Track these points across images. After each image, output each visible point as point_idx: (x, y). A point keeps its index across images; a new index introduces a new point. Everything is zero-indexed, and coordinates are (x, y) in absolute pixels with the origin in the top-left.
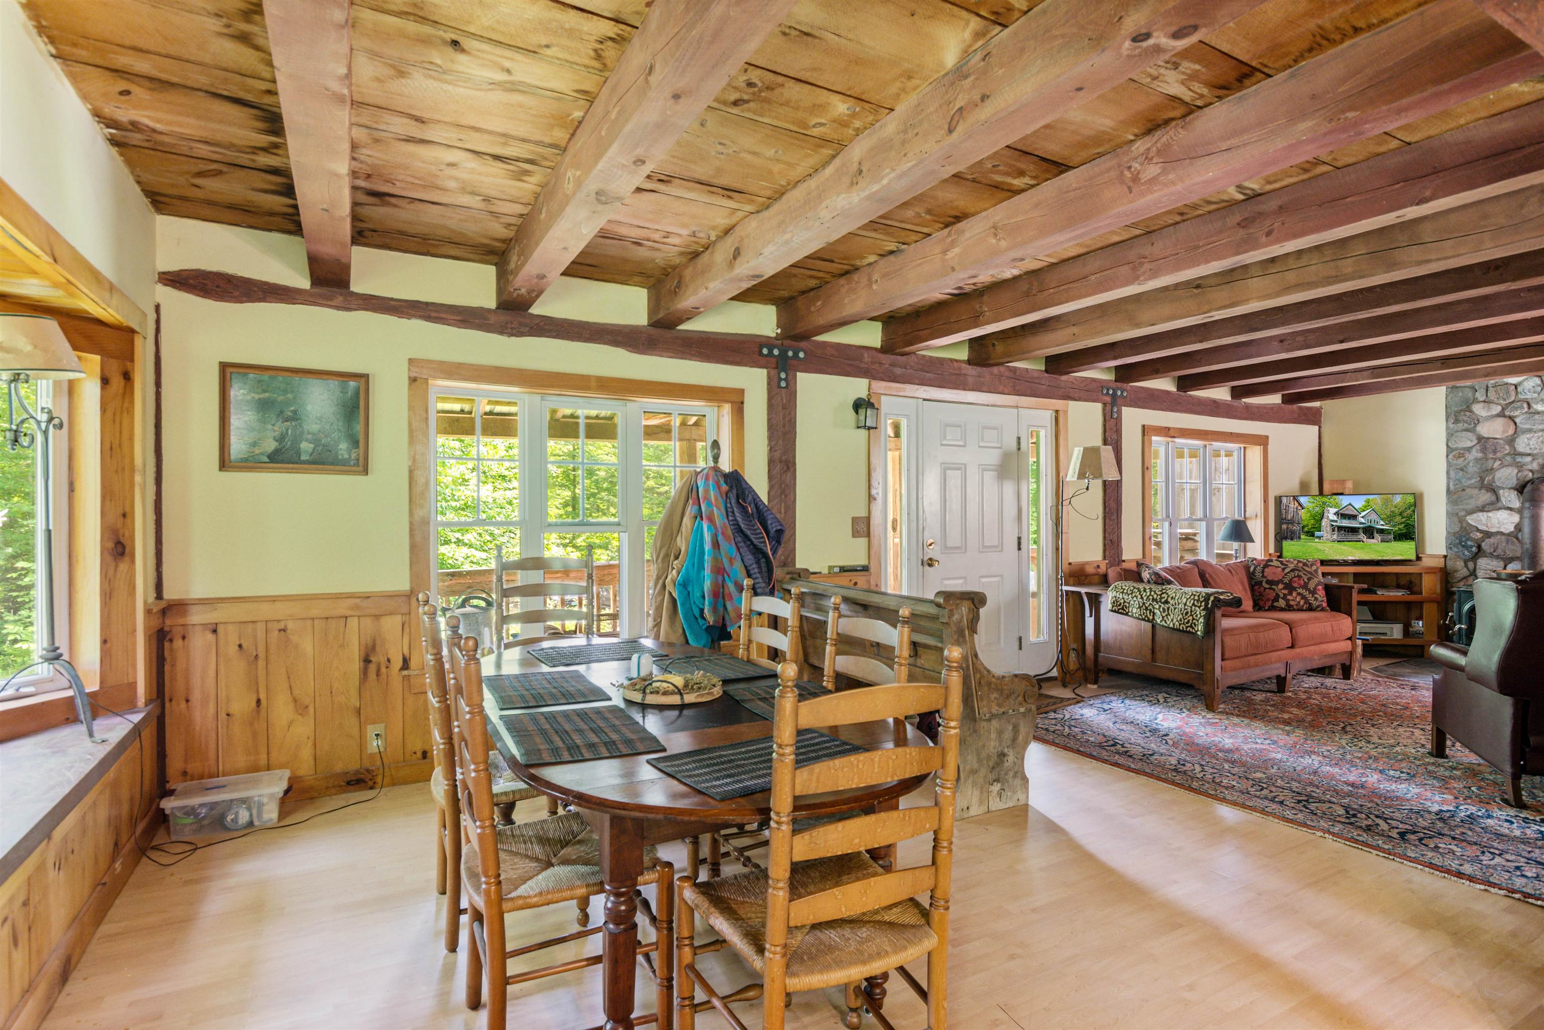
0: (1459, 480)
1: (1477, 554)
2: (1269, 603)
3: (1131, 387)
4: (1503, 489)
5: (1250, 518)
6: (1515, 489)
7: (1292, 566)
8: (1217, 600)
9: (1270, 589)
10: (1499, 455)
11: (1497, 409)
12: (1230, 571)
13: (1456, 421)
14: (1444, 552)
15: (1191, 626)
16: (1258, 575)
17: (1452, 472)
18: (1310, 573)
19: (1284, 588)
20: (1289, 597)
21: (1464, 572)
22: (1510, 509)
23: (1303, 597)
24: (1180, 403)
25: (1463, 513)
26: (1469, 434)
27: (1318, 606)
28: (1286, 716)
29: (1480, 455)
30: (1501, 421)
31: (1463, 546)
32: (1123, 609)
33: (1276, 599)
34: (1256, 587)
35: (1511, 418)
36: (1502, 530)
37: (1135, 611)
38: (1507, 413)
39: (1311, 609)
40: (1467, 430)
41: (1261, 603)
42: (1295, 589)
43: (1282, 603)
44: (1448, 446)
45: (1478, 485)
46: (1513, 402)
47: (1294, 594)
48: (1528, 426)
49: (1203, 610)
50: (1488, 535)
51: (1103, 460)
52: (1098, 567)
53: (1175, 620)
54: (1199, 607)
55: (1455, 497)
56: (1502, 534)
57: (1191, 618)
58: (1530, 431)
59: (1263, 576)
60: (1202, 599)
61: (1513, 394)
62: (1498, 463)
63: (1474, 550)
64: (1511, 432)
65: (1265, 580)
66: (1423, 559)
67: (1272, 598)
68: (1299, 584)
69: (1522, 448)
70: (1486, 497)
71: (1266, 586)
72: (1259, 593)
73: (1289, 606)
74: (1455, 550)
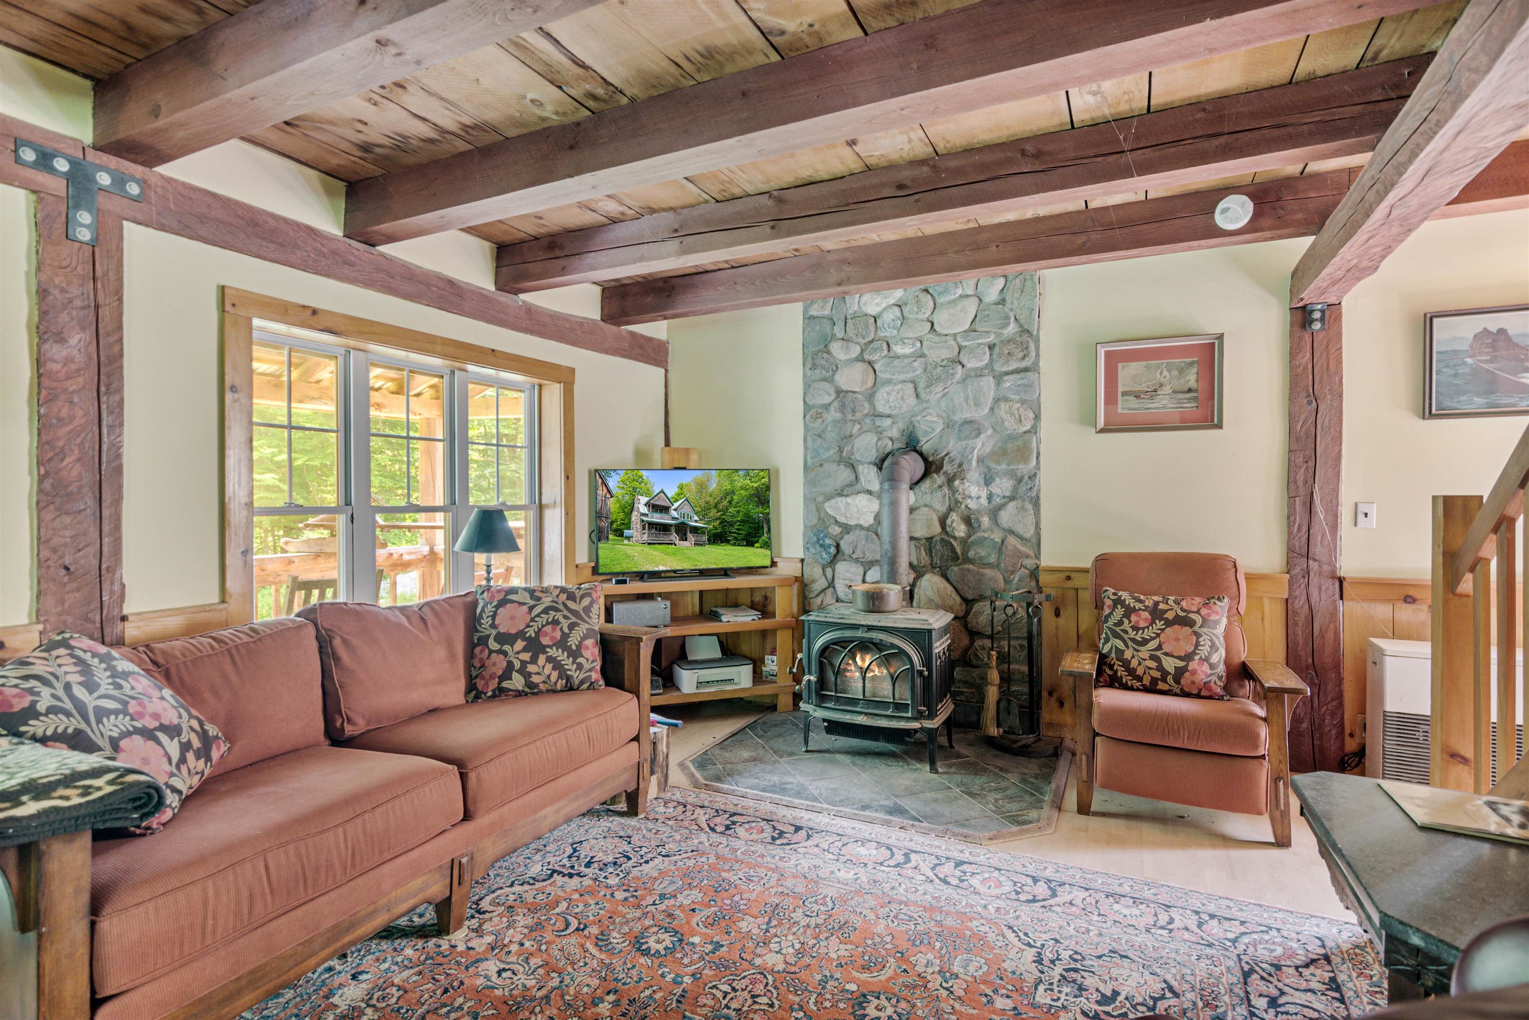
0: (816, 451)
1: (835, 556)
2: (494, 684)
4: (862, 463)
5: (548, 506)
6: (876, 465)
7: (547, 601)
9: (501, 651)
10: (858, 416)
11: (855, 351)
12: (423, 623)
13: (814, 367)
14: (801, 554)
16: (486, 621)
17: (809, 439)
18: (575, 613)
19: (524, 650)
20: (531, 668)
21: (821, 583)
22: (869, 492)
23: (557, 665)
24: (348, 263)
25: (820, 499)
26: (827, 386)
27: (582, 682)
29: (838, 415)
30: (860, 366)
31: (821, 546)
33: (506, 675)
34: (477, 650)
35: (871, 364)
36: (862, 522)
38: (866, 357)
39: (570, 688)
40: (824, 380)
41: (480, 684)
42: (543, 649)
43: (517, 682)
44: (805, 403)
45: (837, 457)
46: (872, 341)
47: (542, 659)
48: (886, 376)
50: (847, 529)
55: (813, 474)
56: (861, 527)
58: (889, 382)
59: (493, 626)
61: (872, 328)
62: (857, 427)
63: (833, 550)
64: (870, 383)
65: (494, 632)
66: (779, 564)
67: (500, 673)
68: (553, 638)
69: (881, 408)
70: (845, 475)
71: (493, 645)
72: (481, 660)
73: (531, 685)
74: (812, 550)
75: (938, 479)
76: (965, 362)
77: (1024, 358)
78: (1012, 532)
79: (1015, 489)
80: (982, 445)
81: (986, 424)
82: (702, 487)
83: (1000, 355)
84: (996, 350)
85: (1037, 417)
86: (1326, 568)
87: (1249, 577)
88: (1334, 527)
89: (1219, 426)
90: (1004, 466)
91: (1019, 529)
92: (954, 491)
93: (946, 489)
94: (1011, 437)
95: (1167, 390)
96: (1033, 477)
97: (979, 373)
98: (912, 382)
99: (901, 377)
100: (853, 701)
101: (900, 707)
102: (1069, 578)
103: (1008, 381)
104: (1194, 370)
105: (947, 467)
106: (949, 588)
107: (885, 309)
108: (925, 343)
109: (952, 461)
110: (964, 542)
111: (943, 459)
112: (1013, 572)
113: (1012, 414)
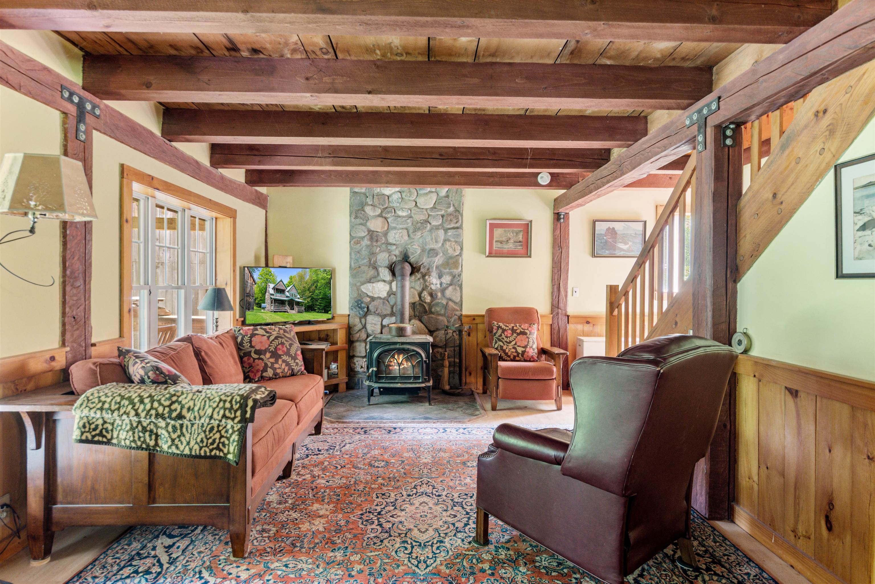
0: (357, 260)
1: (366, 313)
2: (259, 375)
3: (107, 106)
4: (381, 267)
6: (388, 268)
7: (275, 333)
9: (259, 359)
10: (379, 243)
11: (378, 211)
12: (221, 344)
13: (356, 217)
14: (347, 313)
15: (218, 448)
16: (247, 345)
17: (353, 254)
18: (290, 339)
19: (271, 357)
20: (276, 366)
21: (359, 326)
22: (384, 281)
23: (288, 364)
24: (164, 152)
25: (359, 284)
26: (363, 227)
27: (298, 372)
28: (319, 525)
29: (369, 243)
30: (380, 220)
31: (359, 307)
32: (101, 434)
33: (265, 370)
34: (245, 359)
35: (386, 218)
36: (381, 296)
37: (123, 435)
38: (384, 215)
39: (293, 375)
40: (362, 224)
41: (251, 375)
42: (280, 356)
43: (270, 373)
44: (350, 235)
45: (368, 264)
46: (387, 208)
47: (280, 361)
48: (394, 225)
49: (239, 422)
50: (373, 299)
51: (64, 181)
52: (53, 359)
53: (192, 443)
54: (233, 419)
55: (355, 271)
56: (380, 298)
57: (218, 436)
58: (395, 228)
59: (251, 346)
60: (236, 407)
61: (387, 202)
62: (378, 249)
63: (366, 310)
64: (386, 228)
65: (253, 350)
66: (336, 318)
67: (262, 369)
68: (283, 351)
69: (391, 240)
70: (372, 272)
71: (256, 356)
72: (249, 364)
73: (275, 374)
74: (354, 310)
75: (418, 275)
76: (431, 222)
77: (457, 222)
78: (450, 300)
79: (452, 280)
80: (438, 260)
81: (440, 251)
82: (302, 278)
83: (446, 221)
84: (445, 218)
85: (462, 249)
86: (564, 312)
87: (542, 316)
88: (566, 296)
89: (530, 257)
90: (447, 270)
91: (454, 298)
92: (425, 281)
93: (421, 280)
94: (451, 258)
95: (512, 241)
96: (460, 275)
97: (437, 228)
98: (406, 229)
99: (401, 226)
100: (395, 378)
101: (416, 378)
102: (474, 319)
103: (450, 233)
104: (521, 234)
105: (422, 270)
106: (423, 326)
107: (394, 193)
108: (413, 211)
109: (425, 267)
110: (429, 304)
111: (420, 266)
112: (451, 318)
113: (451, 247)
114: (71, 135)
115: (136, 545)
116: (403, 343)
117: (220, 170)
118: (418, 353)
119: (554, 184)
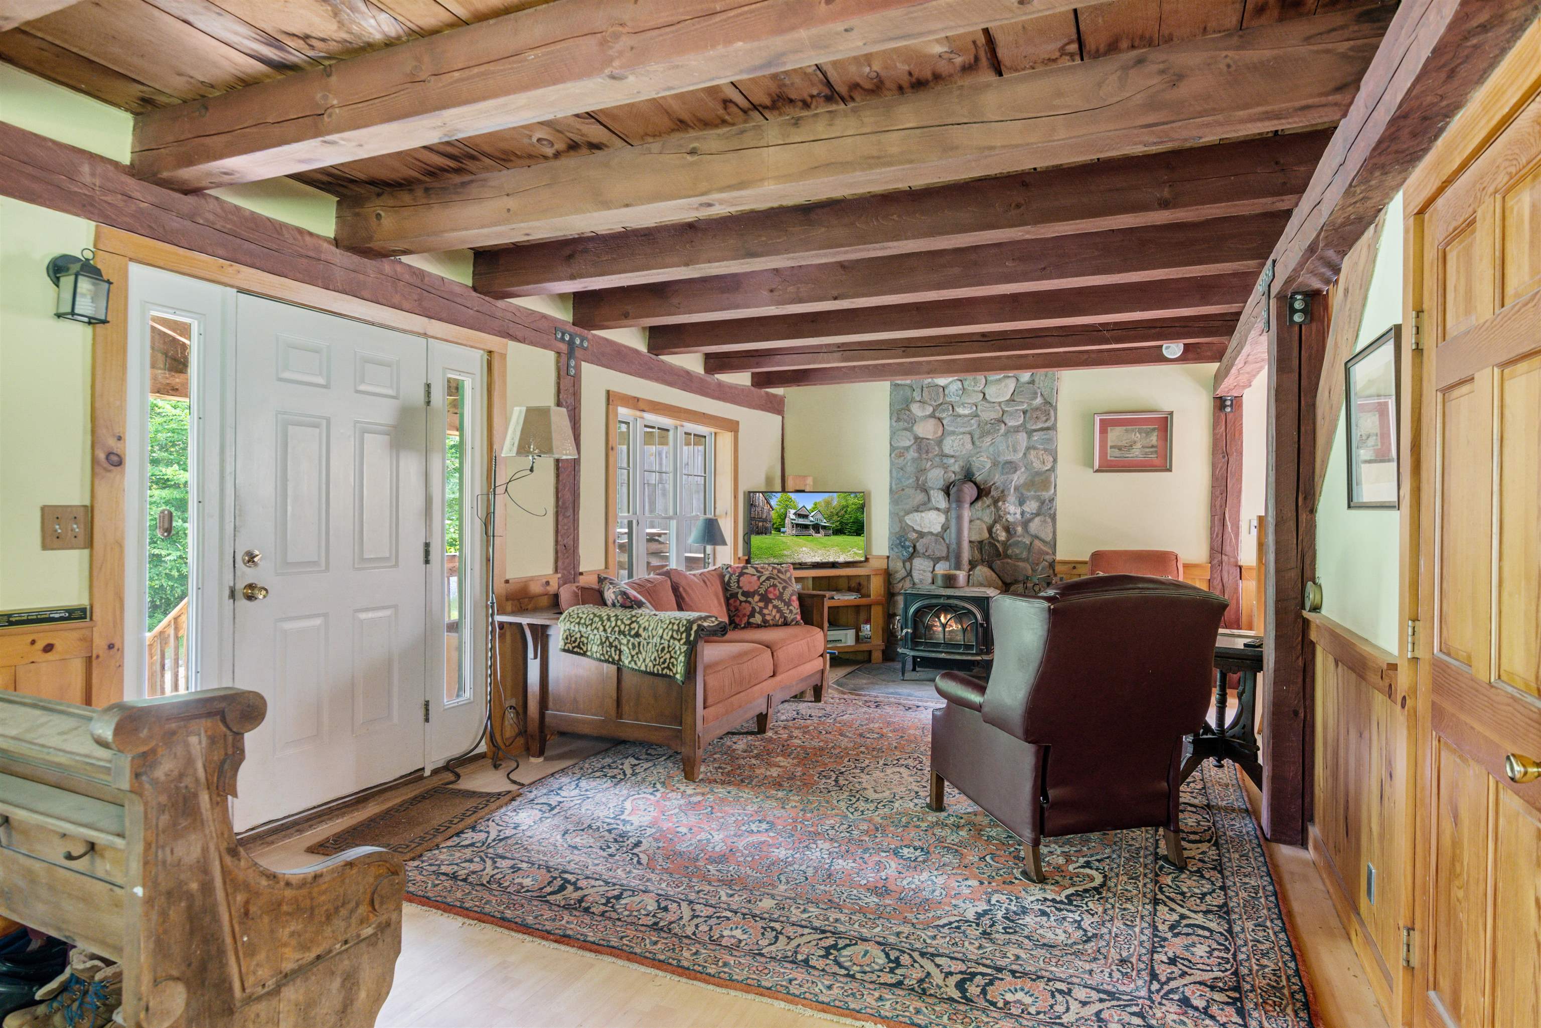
0: (899, 479)
1: (912, 554)
2: (745, 620)
3: (594, 336)
4: (933, 489)
5: (720, 516)
6: (943, 490)
7: (767, 574)
8: (701, 628)
9: (746, 602)
10: (930, 455)
11: (929, 410)
12: (704, 581)
13: (898, 420)
14: (886, 553)
15: (668, 668)
16: (734, 585)
17: (894, 471)
18: (785, 581)
19: (760, 601)
20: (766, 611)
21: (902, 573)
22: (938, 509)
23: (779, 611)
24: (651, 369)
25: (902, 513)
26: (908, 433)
27: (792, 621)
29: (916, 455)
30: (932, 421)
31: (902, 547)
32: (579, 646)
33: (752, 615)
34: (731, 601)
35: (940, 419)
36: (932, 530)
37: (595, 648)
38: (937, 415)
39: (786, 624)
40: (906, 429)
41: (737, 620)
42: (770, 600)
43: (758, 619)
44: (891, 445)
45: (915, 484)
46: (941, 404)
47: (770, 607)
48: (952, 429)
49: (685, 644)
50: (921, 535)
51: (553, 427)
52: (548, 583)
53: (648, 660)
54: (679, 640)
55: (896, 496)
56: (931, 533)
57: (668, 656)
58: (953, 433)
59: (739, 587)
60: (682, 629)
61: (942, 395)
62: (930, 463)
63: (911, 550)
64: (940, 433)
65: (740, 591)
66: (871, 560)
67: (748, 613)
68: (775, 595)
69: (947, 450)
70: (920, 497)
71: (742, 598)
72: (735, 607)
73: (765, 621)
74: (896, 550)
75: (988, 501)
76: (1007, 421)
77: (1046, 421)
78: (1037, 537)
79: (1040, 508)
80: (1018, 478)
81: (1021, 464)
82: (828, 506)
83: (1031, 418)
84: (1028, 415)
85: (1055, 461)
86: (1232, 560)
87: (1186, 566)
88: (1237, 535)
89: (1170, 470)
90: (1032, 493)
91: (1043, 536)
92: (998, 509)
93: (992, 508)
94: (1038, 474)
95: (1139, 445)
96: (1052, 500)
97: (1016, 430)
98: (970, 433)
99: (962, 430)
100: (937, 645)
101: (968, 647)
102: (1074, 568)
103: (1036, 437)
104: (1155, 434)
105: (993, 493)
106: (994, 575)
107: (951, 382)
108: (979, 407)
109: (997, 488)
110: (1004, 544)
111: (990, 487)
112: (1037, 564)
113: (1038, 458)
114: (563, 373)
115: (608, 760)
116: (949, 597)
117: (717, 376)
118: (970, 612)
119: (1190, 355)
